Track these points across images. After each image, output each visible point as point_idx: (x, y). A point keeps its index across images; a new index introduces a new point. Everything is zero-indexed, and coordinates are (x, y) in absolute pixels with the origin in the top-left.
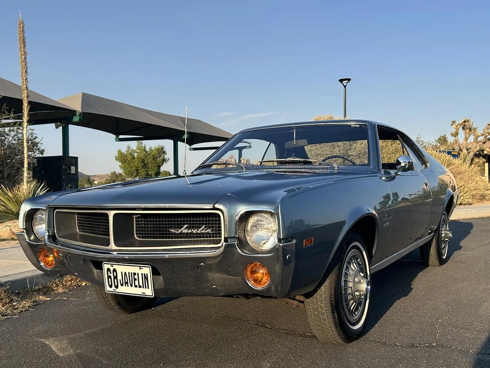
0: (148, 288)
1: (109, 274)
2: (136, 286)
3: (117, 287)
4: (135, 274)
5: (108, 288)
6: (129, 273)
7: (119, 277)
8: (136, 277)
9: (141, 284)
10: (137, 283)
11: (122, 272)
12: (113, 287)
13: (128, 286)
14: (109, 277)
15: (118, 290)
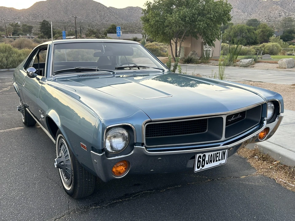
0: (224, 159)
1: (199, 160)
2: (217, 161)
3: (203, 166)
4: (218, 153)
5: (196, 170)
6: (214, 154)
7: (207, 159)
8: (218, 155)
9: (220, 158)
10: (218, 159)
11: (209, 155)
12: (201, 167)
13: (211, 163)
14: (199, 161)
15: (203, 168)
